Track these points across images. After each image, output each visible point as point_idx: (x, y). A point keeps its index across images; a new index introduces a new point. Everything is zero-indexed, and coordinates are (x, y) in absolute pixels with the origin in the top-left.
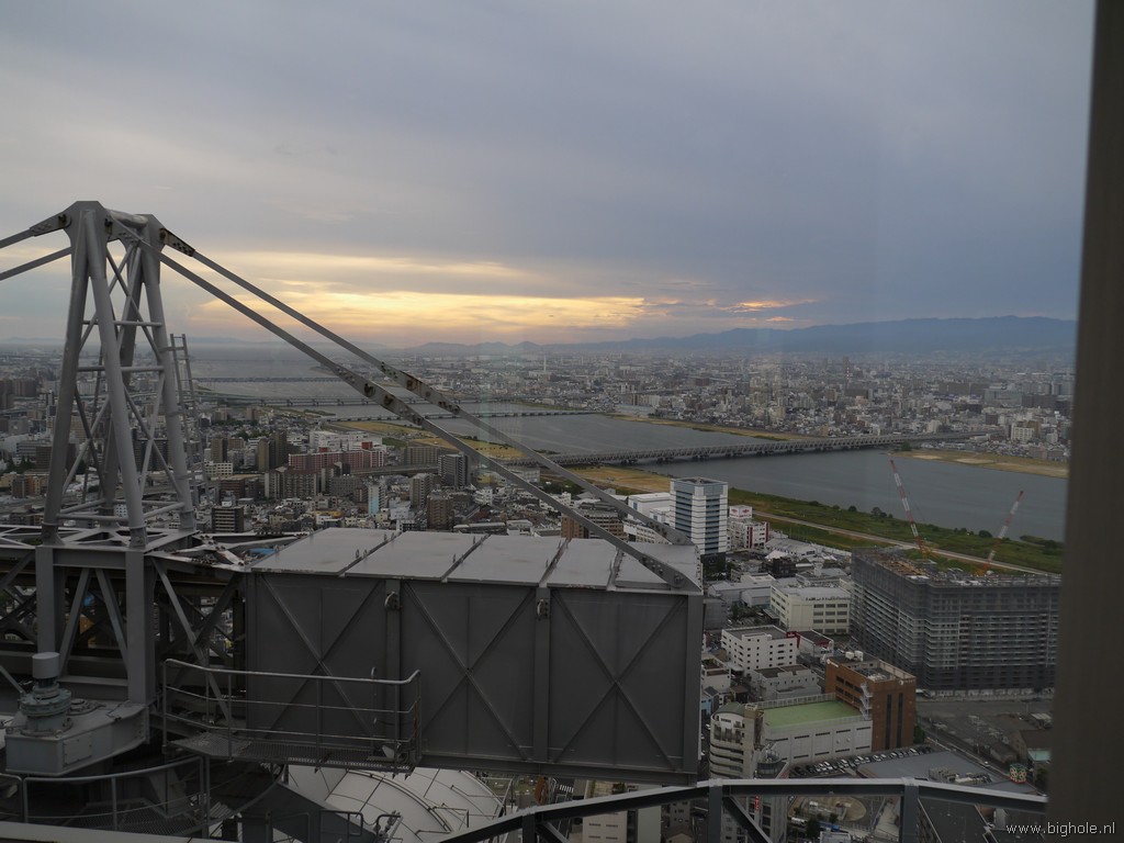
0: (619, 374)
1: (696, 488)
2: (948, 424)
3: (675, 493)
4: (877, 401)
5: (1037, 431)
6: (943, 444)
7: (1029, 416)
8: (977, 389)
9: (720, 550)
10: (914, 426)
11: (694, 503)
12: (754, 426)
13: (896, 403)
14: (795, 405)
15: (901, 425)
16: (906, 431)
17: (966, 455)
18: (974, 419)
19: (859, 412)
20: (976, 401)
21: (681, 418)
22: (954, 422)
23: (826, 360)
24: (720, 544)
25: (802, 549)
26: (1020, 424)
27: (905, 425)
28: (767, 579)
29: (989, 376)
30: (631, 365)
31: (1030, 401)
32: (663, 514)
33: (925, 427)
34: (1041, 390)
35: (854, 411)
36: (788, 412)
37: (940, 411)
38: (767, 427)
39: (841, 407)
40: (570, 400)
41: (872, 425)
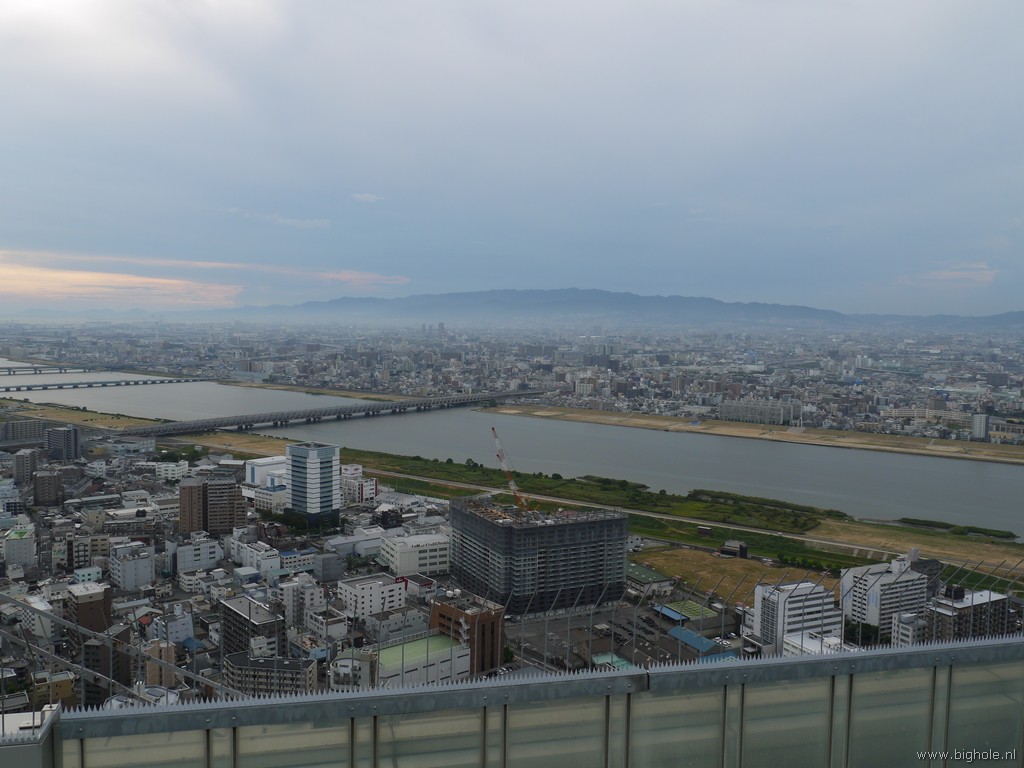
0: (233, 340)
1: (310, 452)
2: (527, 382)
3: (290, 457)
4: (468, 363)
5: (595, 385)
6: (523, 400)
7: (589, 374)
8: (549, 351)
9: (334, 507)
10: (499, 384)
11: (308, 465)
12: (362, 388)
13: (484, 364)
14: (398, 367)
15: (489, 384)
16: (493, 389)
17: (541, 409)
18: (547, 377)
19: (453, 373)
20: (547, 362)
21: (294, 383)
22: (531, 380)
23: (424, 326)
24: (334, 502)
25: (407, 501)
26: (582, 381)
27: (491, 384)
28: (378, 531)
29: (557, 339)
30: (244, 332)
31: (591, 361)
32: (280, 476)
33: (508, 386)
34: (597, 352)
35: (449, 372)
36: (392, 375)
37: (520, 370)
38: (374, 389)
39: (438, 369)
40: (184, 367)
41: (465, 385)
